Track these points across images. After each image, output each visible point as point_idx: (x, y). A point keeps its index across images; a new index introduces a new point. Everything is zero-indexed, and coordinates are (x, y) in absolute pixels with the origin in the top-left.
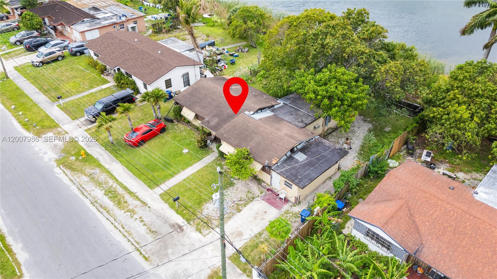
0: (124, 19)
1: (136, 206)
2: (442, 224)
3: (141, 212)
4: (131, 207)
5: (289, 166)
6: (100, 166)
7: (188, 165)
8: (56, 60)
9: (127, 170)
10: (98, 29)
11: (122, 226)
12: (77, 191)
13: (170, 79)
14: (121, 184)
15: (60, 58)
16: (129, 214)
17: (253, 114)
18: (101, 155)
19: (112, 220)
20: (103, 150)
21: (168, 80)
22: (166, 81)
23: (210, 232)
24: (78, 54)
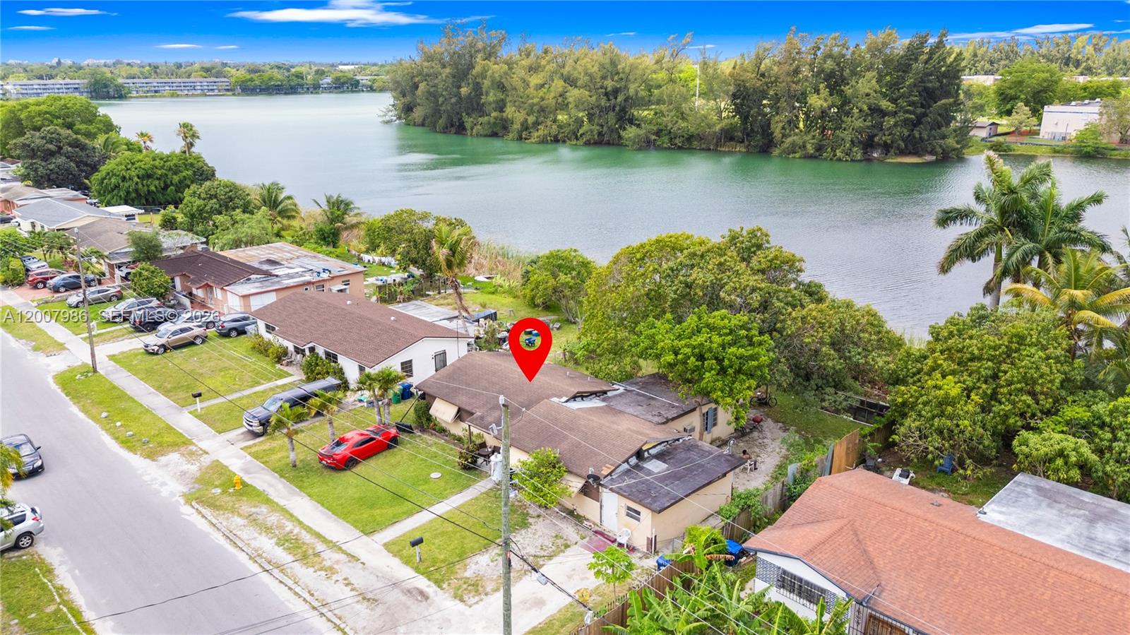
0: (325, 276)
1: (337, 562)
2: (916, 551)
3: (345, 570)
4: (327, 564)
5: (635, 479)
6: (268, 501)
7: (441, 497)
8: (191, 344)
9: (321, 508)
10: (274, 293)
11: (309, 592)
12: (222, 541)
13: (411, 361)
14: (309, 530)
15: (198, 341)
16: (323, 573)
17: (567, 401)
18: (271, 485)
19: (290, 583)
20: (276, 478)
21: (406, 363)
22: (402, 364)
23: (481, 600)
24: (234, 333)
